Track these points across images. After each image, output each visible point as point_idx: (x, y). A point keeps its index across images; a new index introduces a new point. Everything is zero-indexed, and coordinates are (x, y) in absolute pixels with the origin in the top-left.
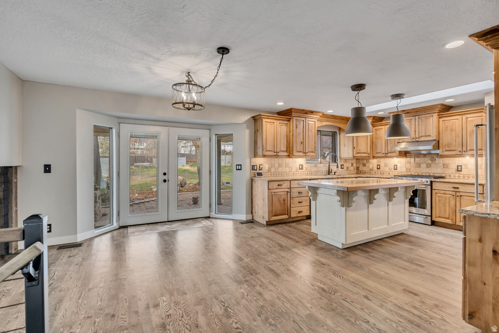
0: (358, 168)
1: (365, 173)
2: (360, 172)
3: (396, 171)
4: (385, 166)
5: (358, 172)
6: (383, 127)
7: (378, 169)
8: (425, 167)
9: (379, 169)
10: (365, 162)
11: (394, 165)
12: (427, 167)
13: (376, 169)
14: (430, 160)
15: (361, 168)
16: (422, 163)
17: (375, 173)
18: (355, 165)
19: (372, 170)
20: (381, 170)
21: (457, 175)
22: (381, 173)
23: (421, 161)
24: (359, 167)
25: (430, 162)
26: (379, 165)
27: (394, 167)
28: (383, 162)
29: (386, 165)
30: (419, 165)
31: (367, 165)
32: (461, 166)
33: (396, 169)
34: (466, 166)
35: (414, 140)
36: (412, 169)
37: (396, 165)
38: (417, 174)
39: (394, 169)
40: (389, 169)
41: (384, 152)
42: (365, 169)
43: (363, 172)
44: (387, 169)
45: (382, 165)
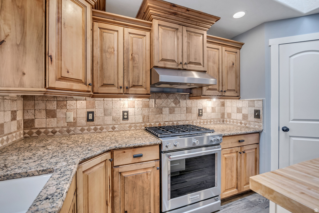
0: (28, 124)
1: (54, 132)
2: (39, 133)
3: (126, 122)
4: (105, 115)
5: (31, 133)
6: (120, 29)
7: (88, 120)
8: (168, 112)
9: (93, 120)
10: (52, 106)
11: (124, 112)
12: (170, 113)
13: (83, 121)
14: (173, 102)
15: (41, 122)
16: (165, 107)
17: (82, 130)
18: (19, 117)
19: (74, 124)
20: (96, 122)
21: (198, 121)
22: (95, 129)
23: (164, 104)
24: (33, 121)
25: (174, 105)
26: (93, 113)
27: (124, 115)
28: (99, 105)
29: (106, 112)
30: (160, 111)
31: (60, 114)
32: (202, 110)
33: (127, 118)
34: (205, 108)
35: (180, 67)
36: (151, 118)
37: (127, 112)
38: (157, 125)
39: (124, 119)
40: (114, 120)
41: (121, 84)
42: (53, 123)
43: (46, 133)
44: (109, 120)
45: (99, 113)
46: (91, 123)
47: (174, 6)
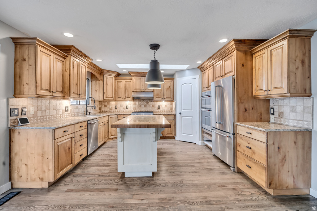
1: (106, 111)
2: (102, 111)
4: (121, 107)
6: (123, 81)
7: (115, 108)
8: (144, 107)
9: (117, 108)
10: (106, 104)
11: (127, 106)
12: (145, 107)
13: (114, 108)
14: (146, 102)
15: (103, 108)
16: (142, 105)
17: (114, 111)
18: (98, 106)
19: (111, 109)
21: (158, 111)
22: (118, 111)
23: (142, 104)
24: (101, 108)
25: (146, 104)
26: (117, 106)
27: (127, 107)
28: (119, 104)
29: (121, 106)
30: (140, 106)
31: (108, 106)
32: (160, 106)
33: (128, 108)
34: (162, 105)
35: (142, 91)
36: (137, 109)
37: (128, 106)
38: (139, 111)
39: (127, 108)
40: (123, 108)
41: (123, 97)
42: (106, 109)
43: (104, 111)
44: (122, 108)
45: (119, 106)
46: (116, 109)
47: (138, 72)
